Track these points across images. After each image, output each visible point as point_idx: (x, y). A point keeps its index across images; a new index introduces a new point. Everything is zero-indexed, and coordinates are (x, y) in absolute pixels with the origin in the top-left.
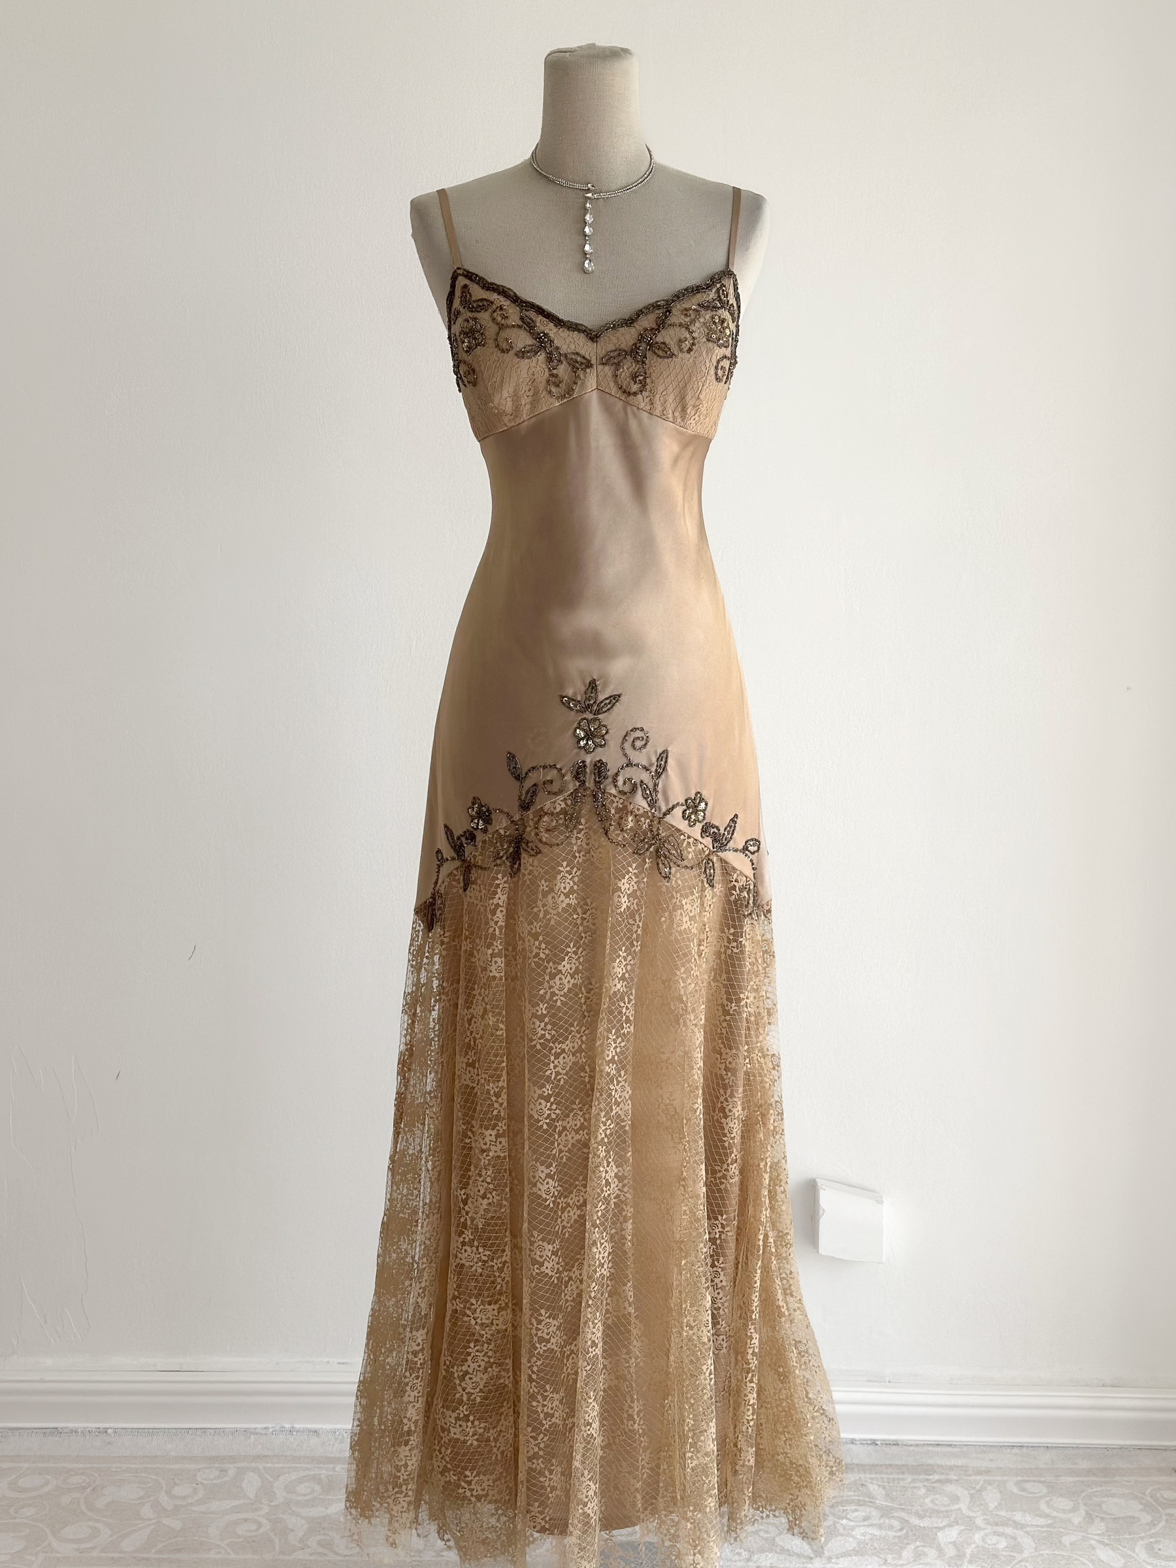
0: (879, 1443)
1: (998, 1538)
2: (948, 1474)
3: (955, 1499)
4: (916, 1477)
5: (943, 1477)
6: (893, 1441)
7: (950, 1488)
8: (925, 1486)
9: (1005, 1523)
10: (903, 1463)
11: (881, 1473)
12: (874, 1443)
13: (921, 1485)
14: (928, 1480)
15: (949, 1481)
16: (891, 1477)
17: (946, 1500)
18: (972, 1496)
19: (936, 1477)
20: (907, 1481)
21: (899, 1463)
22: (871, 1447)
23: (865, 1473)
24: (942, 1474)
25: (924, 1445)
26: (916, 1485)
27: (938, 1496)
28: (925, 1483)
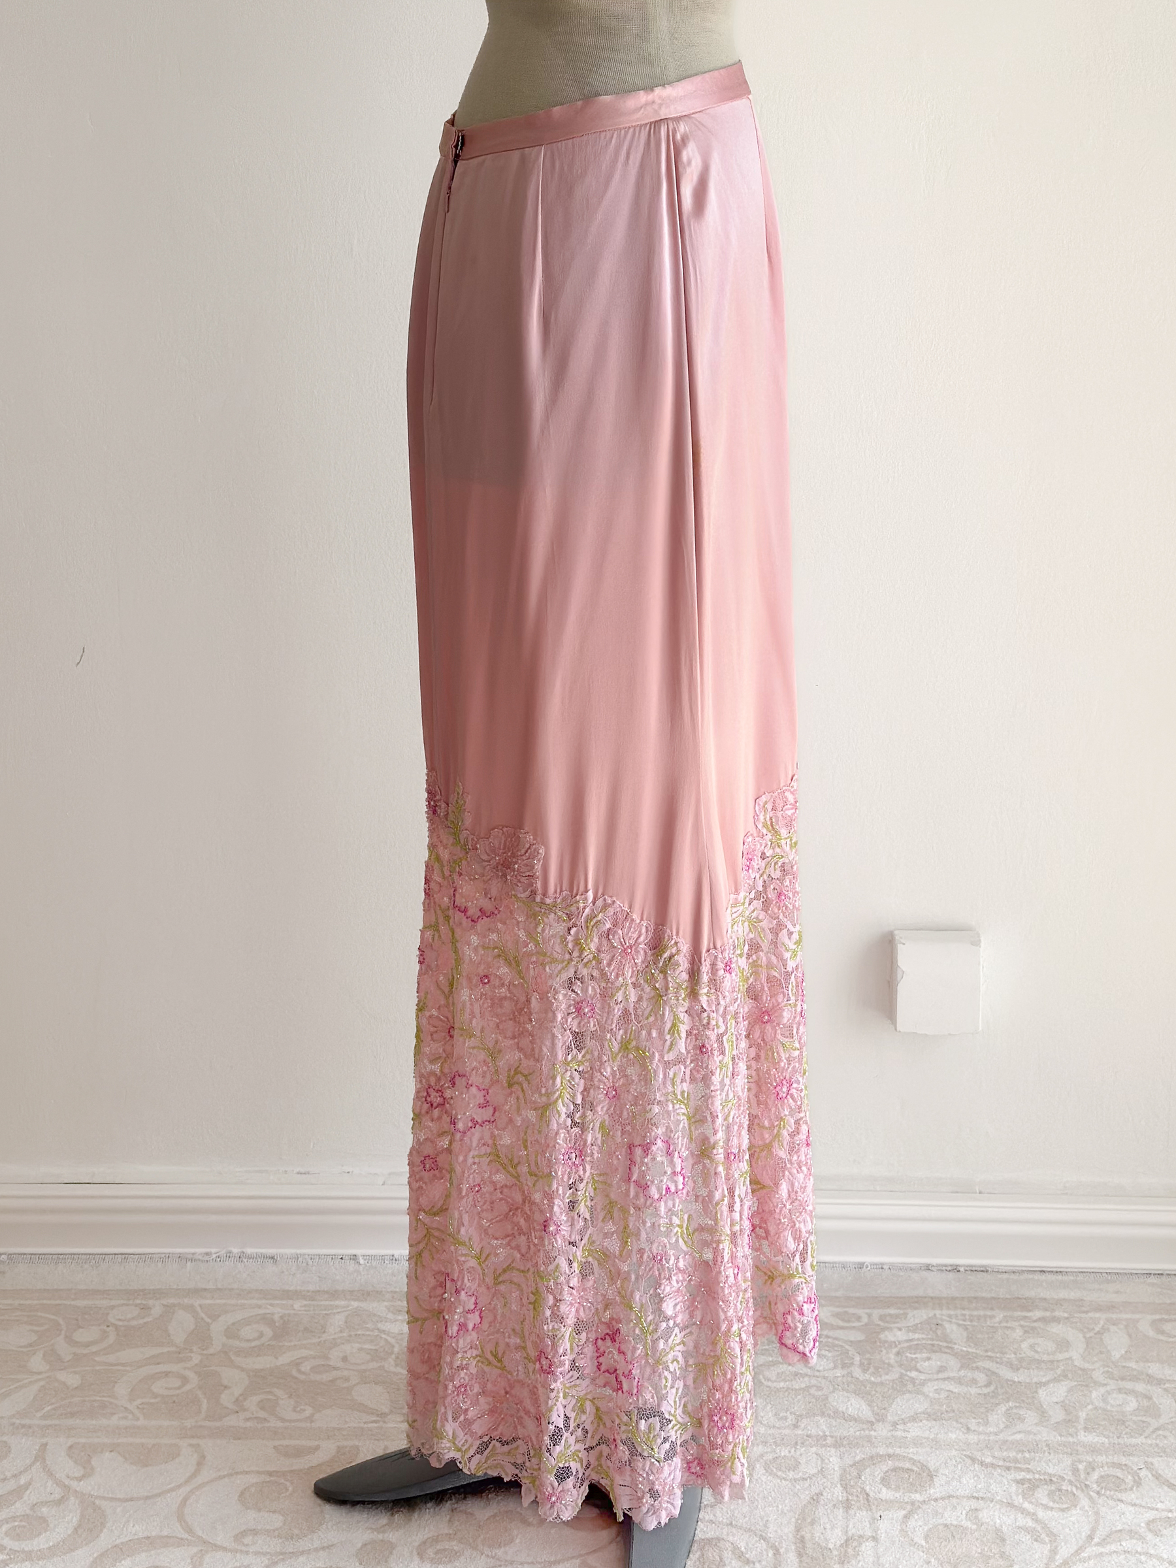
0: (962, 1269)
1: (1125, 1396)
2: (1053, 1310)
3: (1064, 1345)
4: (1009, 1313)
5: (1048, 1314)
6: (980, 1266)
7: (1056, 1329)
8: (1022, 1326)
9: (1135, 1378)
10: (993, 1295)
11: (964, 1309)
12: (955, 1269)
13: (1014, 1324)
14: (1025, 1317)
15: (1057, 1320)
16: (975, 1313)
17: (1051, 1346)
18: (1088, 1342)
19: (1038, 1314)
20: (997, 1319)
21: (989, 1296)
22: (951, 1275)
23: (942, 1310)
24: (1046, 1310)
25: (1023, 1271)
26: (1009, 1325)
27: (1040, 1341)
28: (1022, 1323)
